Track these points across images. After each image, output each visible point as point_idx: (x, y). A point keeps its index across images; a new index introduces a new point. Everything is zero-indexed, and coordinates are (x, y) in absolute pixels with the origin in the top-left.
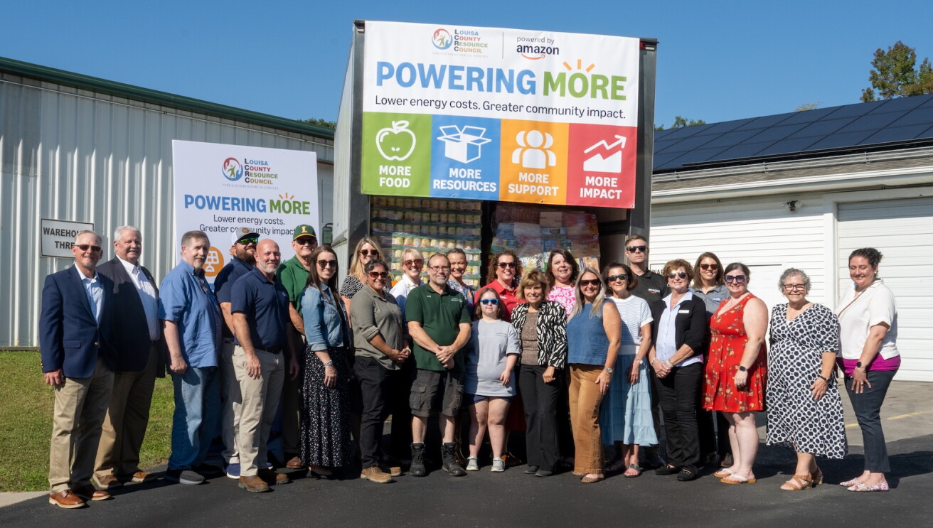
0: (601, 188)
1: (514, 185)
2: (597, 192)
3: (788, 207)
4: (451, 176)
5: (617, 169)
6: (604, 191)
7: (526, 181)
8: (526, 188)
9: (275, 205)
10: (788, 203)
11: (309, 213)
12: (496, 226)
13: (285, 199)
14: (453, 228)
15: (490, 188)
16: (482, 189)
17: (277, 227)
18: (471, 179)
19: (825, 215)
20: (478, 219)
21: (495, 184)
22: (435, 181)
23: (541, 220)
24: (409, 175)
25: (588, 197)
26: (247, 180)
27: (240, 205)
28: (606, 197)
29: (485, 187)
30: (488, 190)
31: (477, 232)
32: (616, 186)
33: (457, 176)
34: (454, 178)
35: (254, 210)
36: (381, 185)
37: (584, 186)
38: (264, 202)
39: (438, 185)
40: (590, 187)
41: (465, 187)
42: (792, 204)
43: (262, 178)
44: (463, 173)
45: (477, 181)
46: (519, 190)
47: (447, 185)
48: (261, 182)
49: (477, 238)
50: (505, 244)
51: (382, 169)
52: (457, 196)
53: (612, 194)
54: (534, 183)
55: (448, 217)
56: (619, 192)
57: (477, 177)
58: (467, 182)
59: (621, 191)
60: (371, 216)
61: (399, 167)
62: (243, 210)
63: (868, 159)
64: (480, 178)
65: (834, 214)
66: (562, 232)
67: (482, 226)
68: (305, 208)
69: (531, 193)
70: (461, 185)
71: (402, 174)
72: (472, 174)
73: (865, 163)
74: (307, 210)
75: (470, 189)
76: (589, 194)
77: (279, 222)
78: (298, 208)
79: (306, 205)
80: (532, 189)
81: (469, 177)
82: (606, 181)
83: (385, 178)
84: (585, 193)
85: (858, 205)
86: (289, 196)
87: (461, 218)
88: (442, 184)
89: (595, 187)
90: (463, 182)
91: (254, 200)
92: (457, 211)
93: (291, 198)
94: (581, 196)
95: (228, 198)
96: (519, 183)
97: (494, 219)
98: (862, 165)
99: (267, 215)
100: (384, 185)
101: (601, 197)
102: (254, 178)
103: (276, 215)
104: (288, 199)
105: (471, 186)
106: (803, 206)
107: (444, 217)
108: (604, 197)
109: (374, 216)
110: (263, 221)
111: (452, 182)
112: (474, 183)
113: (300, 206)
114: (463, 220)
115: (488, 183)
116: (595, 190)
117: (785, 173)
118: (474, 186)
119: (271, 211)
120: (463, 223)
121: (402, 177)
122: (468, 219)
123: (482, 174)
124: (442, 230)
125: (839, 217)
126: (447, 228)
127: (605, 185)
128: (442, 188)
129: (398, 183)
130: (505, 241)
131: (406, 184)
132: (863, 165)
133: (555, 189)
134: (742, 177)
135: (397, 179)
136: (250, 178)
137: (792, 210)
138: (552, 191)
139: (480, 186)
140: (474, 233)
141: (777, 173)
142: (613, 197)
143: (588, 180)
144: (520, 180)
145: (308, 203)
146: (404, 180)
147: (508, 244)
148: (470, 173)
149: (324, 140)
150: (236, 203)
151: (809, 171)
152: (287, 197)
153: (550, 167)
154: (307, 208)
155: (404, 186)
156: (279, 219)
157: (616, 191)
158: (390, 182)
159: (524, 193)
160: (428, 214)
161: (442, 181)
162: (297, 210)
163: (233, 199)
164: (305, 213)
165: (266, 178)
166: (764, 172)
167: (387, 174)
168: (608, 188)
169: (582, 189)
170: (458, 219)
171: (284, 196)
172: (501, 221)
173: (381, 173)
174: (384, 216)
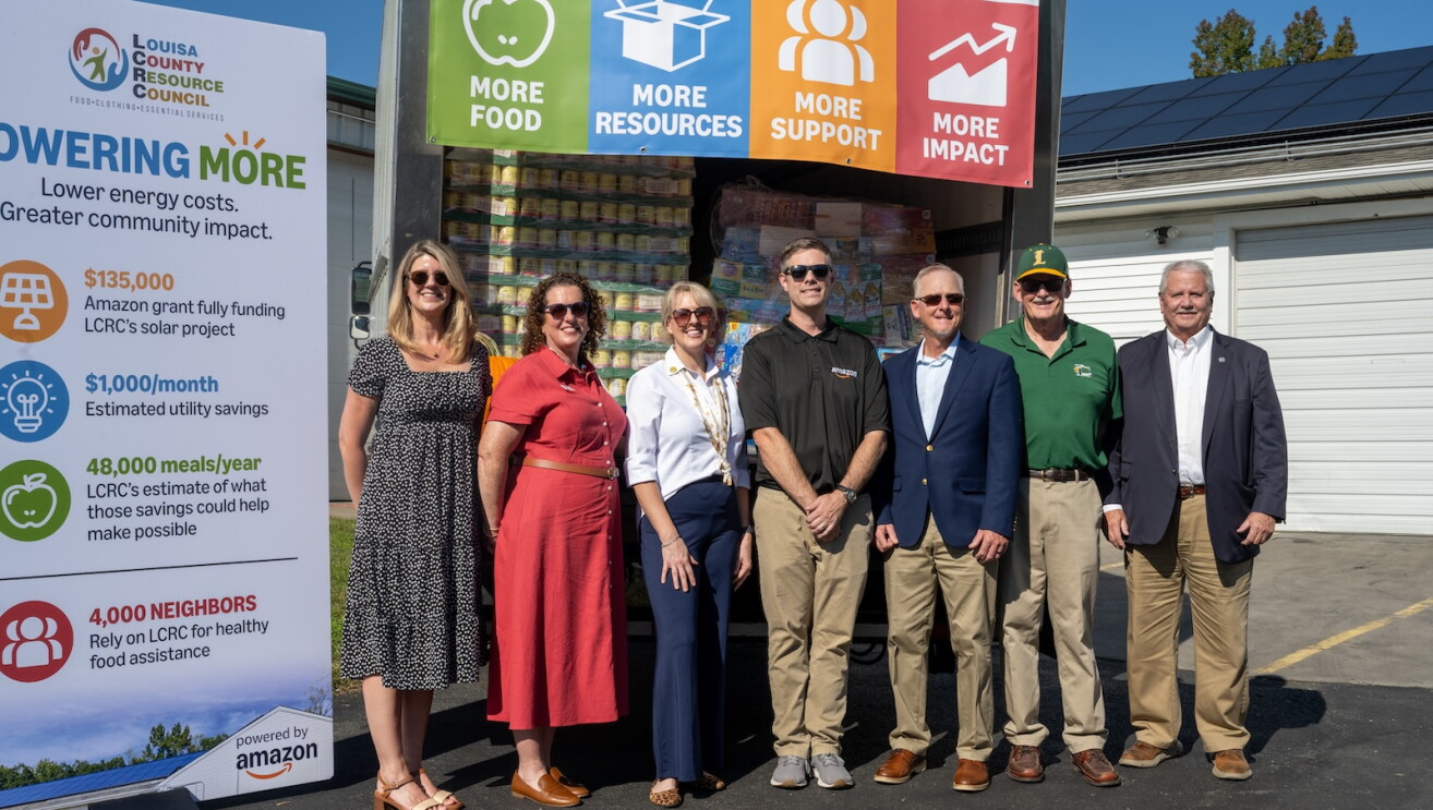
0: (965, 139)
1: (783, 121)
2: (957, 148)
3: (1155, 236)
4: (636, 103)
5: (999, 98)
6: (971, 146)
7: (811, 111)
8: (813, 128)
9: (212, 161)
10: (1155, 231)
11: (302, 186)
12: (721, 232)
13: (240, 146)
14: (630, 237)
15: (727, 128)
16: (708, 131)
17: (217, 216)
18: (682, 110)
19: (1217, 250)
20: (683, 218)
21: (739, 120)
22: (599, 115)
23: (818, 221)
24: (541, 101)
25: (940, 157)
26: (140, 91)
27: (119, 155)
28: (977, 161)
29: (716, 125)
30: (721, 133)
31: (681, 246)
32: (996, 136)
33: (650, 103)
34: (644, 109)
35: (155, 171)
36: (474, 123)
37: (931, 135)
38: (184, 150)
39: (606, 124)
40: (942, 136)
41: (670, 127)
42: (1162, 233)
43: (179, 89)
44: (664, 95)
45: (696, 112)
46: (796, 132)
47: (627, 125)
48: (178, 98)
49: (680, 259)
50: (740, 274)
51: (477, 85)
52: (650, 151)
53: (988, 154)
54: (830, 118)
55: (617, 212)
56: (1002, 149)
57: (696, 104)
58: (675, 116)
59: (1006, 148)
60: (445, 206)
61: (515, 83)
62: (126, 168)
63: (1290, 153)
64: (703, 105)
65: (1231, 249)
66: (862, 247)
67: (692, 233)
68: (292, 172)
69: (825, 140)
70: (661, 123)
71: (524, 99)
72: (685, 97)
73: (1285, 160)
74: (296, 179)
75: (682, 133)
76: (941, 152)
77: (223, 205)
78: (276, 171)
79: (296, 166)
80: (827, 132)
81: (677, 104)
82: (975, 125)
83: (483, 108)
84: (932, 148)
85: (1271, 234)
86: (253, 140)
87: (648, 213)
88: (617, 123)
89: (953, 136)
90: (665, 116)
91: (156, 144)
92: (638, 199)
93: (257, 146)
94: (926, 155)
95: (85, 136)
96: (797, 117)
97: (717, 217)
98: (1280, 165)
99: (193, 185)
100: (482, 122)
101: (966, 159)
102: (158, 87)
103: (214, 185)
104: (250, 148)
105: (684, 125)
106: (1180, 235)
107: (608, 213)
108: (971, 160)
109: (453, 208)
110: (181, 200)
111: (639, 116)
112: (691, 117)
113: (279, 164)
114: (651, 219)
115: (724, 118)
116: (954, 143)
117: (1152, 178)
118: (689, 126)
119: (204, 176)
120: (651, 225)
121: (523, 107)
122: (663, 217)
123: (708, 97)
124: (605, 240)
125: (1238, 255)
126: (616, 236)
127: (973, 134)
128: (617, 131)
129: (514, 119)
130: (740, 266)
131: (533, 122)
132: (1283, 164)
133: (875, 133)
134: (1080, 187)
135: (510, 112)
136: (148, 85)
137: (1161, 242)
138: (869, 138)
139: (705, 125)
140: (674, 249)
141: (1140, 179)
142: (991, 160)
143: (940, 121)
144: (798, 110)
145: (302, 160)
146: (529, 113)
147: (746, 274)
148: (681, 94)
149: (359, 110)
150: (106, 149)
151: (1192, 175)
152: (245, 142)
153: (865, 83)
154: (299, 172)
155: (528, 127)
156: (224, 197)
157: (997, 147)
158: (494, 117)
159: (808, 138)
160: (574, 203)
161: (617, 115)
162: (272, 177)
163: (99, 139)
164: (291, 184)
165: (190, 90)
166: (1115, 177)
167: (487, 96)
168: (979, 141)
169: (926, 140)
170: (641, 215)
171: (239, 139)
172: (733, 224)
173: (473, 94)
174: (475, 207)
